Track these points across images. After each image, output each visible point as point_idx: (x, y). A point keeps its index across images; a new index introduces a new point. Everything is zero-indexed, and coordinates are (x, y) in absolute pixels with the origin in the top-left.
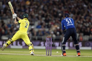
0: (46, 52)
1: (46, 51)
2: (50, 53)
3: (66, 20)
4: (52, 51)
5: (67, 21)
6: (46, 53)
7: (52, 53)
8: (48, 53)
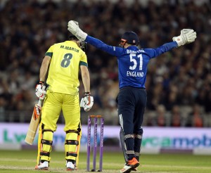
0: (86, 160)
1: (86, 157)
2: (98, 164)
3: (131, 56)
4: (104, 157)
5: (132, 60)
6: (86, 163)
7: (104, 164)
8: (91, 164)
